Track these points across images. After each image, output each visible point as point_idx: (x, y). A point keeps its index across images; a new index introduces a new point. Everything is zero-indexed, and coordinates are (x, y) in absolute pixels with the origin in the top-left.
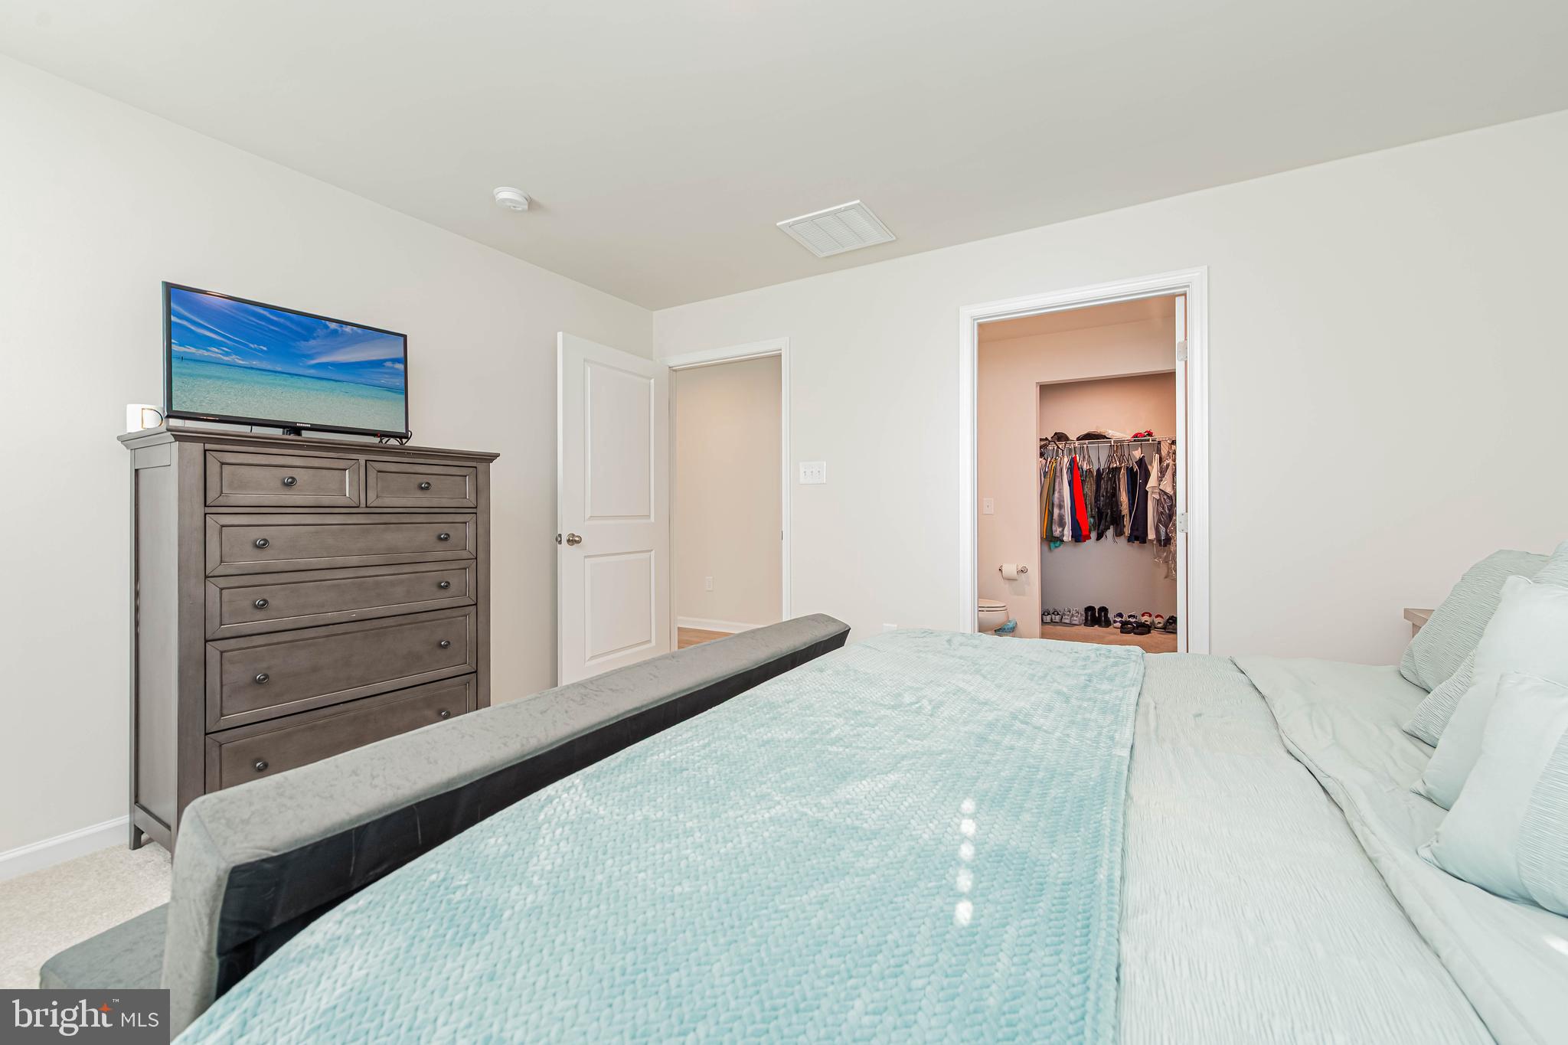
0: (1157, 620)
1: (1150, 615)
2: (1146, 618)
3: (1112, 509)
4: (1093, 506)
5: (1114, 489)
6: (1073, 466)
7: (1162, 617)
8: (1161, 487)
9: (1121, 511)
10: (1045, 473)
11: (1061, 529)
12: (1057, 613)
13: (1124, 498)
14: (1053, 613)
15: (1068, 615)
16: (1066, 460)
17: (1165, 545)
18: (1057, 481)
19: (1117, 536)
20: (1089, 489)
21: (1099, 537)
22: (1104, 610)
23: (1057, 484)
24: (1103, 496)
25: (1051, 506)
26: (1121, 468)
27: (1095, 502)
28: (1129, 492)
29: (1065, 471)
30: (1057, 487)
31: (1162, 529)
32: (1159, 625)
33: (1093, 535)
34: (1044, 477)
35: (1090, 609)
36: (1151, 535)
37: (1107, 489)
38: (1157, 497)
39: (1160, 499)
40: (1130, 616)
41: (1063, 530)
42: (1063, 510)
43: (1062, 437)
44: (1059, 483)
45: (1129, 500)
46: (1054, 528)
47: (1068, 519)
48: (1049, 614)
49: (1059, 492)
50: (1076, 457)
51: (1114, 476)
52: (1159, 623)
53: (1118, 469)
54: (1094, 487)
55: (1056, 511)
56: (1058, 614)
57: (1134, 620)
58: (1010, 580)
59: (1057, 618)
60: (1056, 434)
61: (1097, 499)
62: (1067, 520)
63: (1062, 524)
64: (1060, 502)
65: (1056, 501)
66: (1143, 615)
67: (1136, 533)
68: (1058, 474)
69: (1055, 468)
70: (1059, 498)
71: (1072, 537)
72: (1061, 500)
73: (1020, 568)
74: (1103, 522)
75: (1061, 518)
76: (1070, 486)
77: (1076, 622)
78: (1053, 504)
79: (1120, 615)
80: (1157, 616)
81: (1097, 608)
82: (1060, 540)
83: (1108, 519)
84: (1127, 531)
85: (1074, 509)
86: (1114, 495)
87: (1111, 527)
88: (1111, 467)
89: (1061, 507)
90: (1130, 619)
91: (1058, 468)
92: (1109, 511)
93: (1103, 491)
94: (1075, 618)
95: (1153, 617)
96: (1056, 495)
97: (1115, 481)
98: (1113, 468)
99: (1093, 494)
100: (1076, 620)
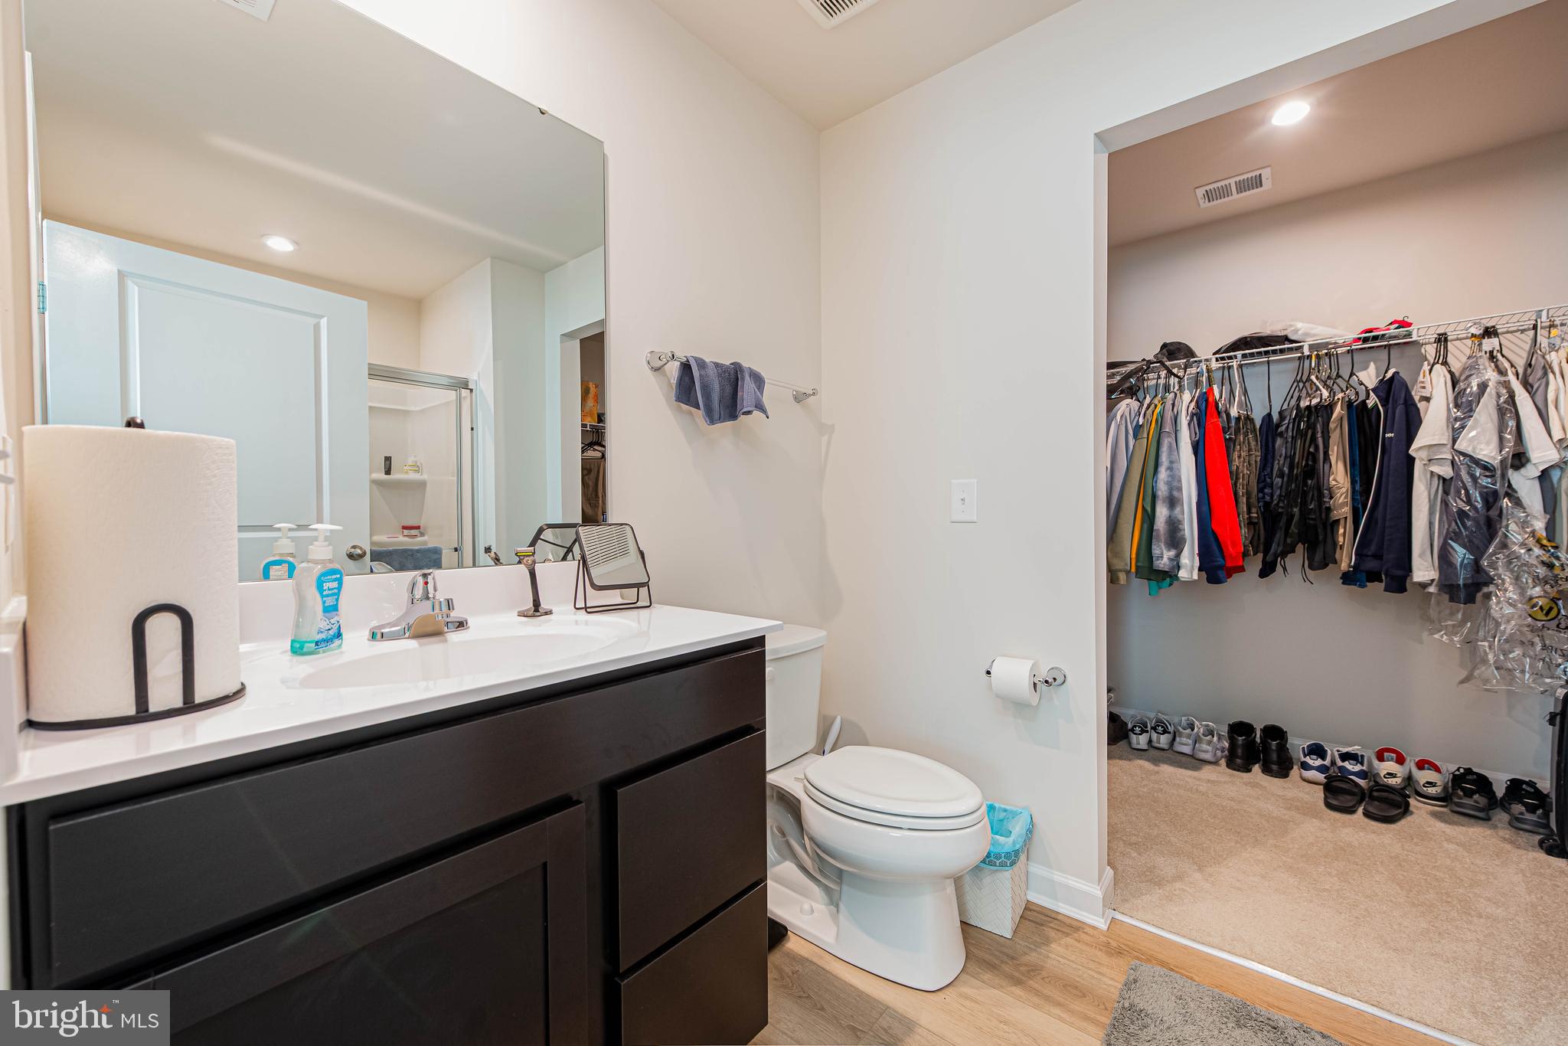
0: (1423, 776)
1: (1400, 760)
2: (1388, 766)
3: (1304, 504)
4: (1254, 500)
5: (1314, 457)
6: (1206, 410)
7: (1437, 769)
8: (1462, 445)
9: (1329, 510)
10: (1138, 428)
11: (1172, 553)
12: (1161, 727)
13: (1339, 477)
14: (1154, 728)
15: (1189, 736)
16: (1187, 396)
17: (1470, 599)
18: (1166, 442)
19: (1311, 567)
20: (1244, 460)
21: (1267, 571)
22: (1275, 733)
23: (1164, 449)
24: (1281, 475)
25: (1149, 499)
26: (1329, 408)
27: (1260, 490)
28: (1353, 464)
29: (1184, 421)
30: (1164, 458)
31: (1460, 553)
32: (1432, 791)
33: (1255, 564)
34: (1135, 436)
35: (1240, 729)
36: (1424, 570)
37: (1292, 458)
38: (1447, 471)
39: (1458, 475)
40: (1345, 757)
41: (1178, 555)
42: (1178, 510)
43: (1179, 350)
44: (1170, 447)
45: (1353, 482)
46: (1156, 551)
47: (1190, 530)
48: (1143, 731)
49: (1170, 468)
50: (1211, 389)
51: (1311, 426)
52: (1431, 784)
53: (1327, 409)
54: (1257, 455)
55: (1162, 512)
56: (1165, 732)
57: (1358, 768)
58: (1017, 707)
59: (1164, 740)
60: (1164, 346)
61: (1263, 482)
62: (1187, 533)
63: (1175, 541)
64: (1171, 489)
65: (1162, 489)
66: (1380, 757)
67: (1371, 564)
68: (1168, 428)
69: (1162, 415)
70: (1168, 483)
71: (1200, 569)
72: (1175, 485)
73: (1043, 673)
74: (1279, 535)
75: (1174, 526)
76: (1196, 453)
77: (1208, 756)
78: (1154, 497)
79: (1317, 751)
80: (1421, 765)
81: (1258, 727)
82: (1169, 576)
83: (1294, 529)
84: (1346, 560)
85: (1205, 508)
86: (1311, 470)
87: (1300, 547)
88: (1304, 404)
89: (1173, 502)
90: (1347, 764)
91: (1169, 415)
92: (1296, 510)
93: (1280, 463)
94: (1205, 747)
95: (1410, 765)
96: (1163, 474)
97: (1314, 439)
98: (1308, 408)
99: (1255, 471)
100: (1206, 751)
